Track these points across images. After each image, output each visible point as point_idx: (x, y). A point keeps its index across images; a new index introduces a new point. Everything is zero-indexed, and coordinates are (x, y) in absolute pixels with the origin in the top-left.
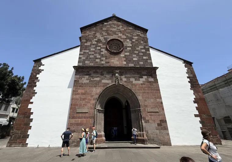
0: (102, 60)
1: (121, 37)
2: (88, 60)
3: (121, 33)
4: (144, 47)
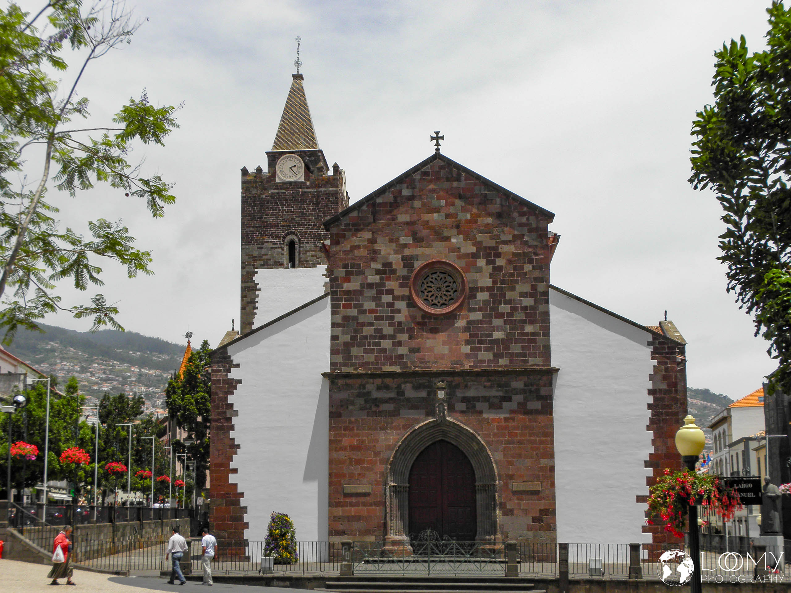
1: (459, 248)
2: (359, 345)
3: (459, 234)
4: (534, 287)
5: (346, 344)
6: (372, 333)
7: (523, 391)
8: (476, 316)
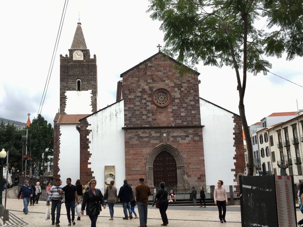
0: (149, 117)
1: (168, 84)
2: (134, 118)
3: (168, 79)
4: (194, 98)
5: (130, 117)
6: (139, 113)
7: (192, 134)
8: (175, 108)
